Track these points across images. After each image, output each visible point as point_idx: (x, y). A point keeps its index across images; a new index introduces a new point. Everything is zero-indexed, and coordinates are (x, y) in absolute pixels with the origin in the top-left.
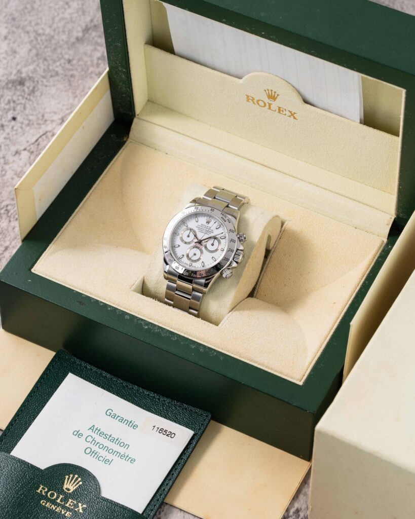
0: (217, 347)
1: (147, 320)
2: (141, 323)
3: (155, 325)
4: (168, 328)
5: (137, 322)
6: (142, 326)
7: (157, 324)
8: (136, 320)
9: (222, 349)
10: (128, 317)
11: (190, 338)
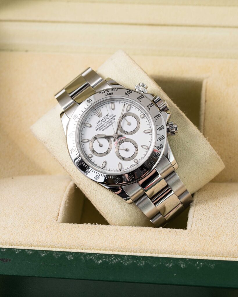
0: (200, 255)
1: (96, 252)
2: (91, 259)
3: (110, 256)
4: (127, 254)
5: (86, 259)
6: (94, 261)
7: (111, 253)
8: (83, 258)
9: (207, 256)
10: (72, 257)
11: (161, 256)
